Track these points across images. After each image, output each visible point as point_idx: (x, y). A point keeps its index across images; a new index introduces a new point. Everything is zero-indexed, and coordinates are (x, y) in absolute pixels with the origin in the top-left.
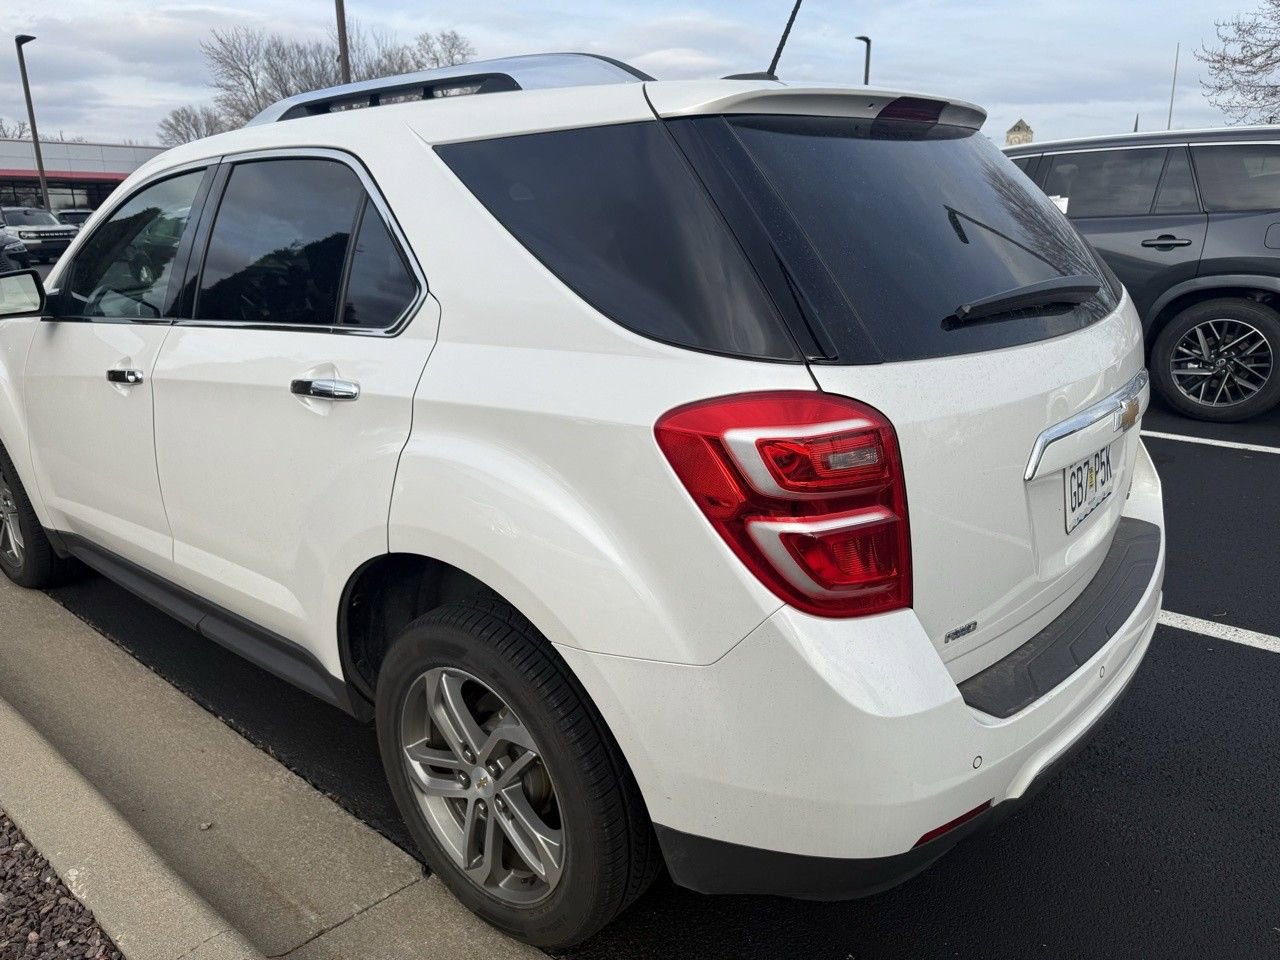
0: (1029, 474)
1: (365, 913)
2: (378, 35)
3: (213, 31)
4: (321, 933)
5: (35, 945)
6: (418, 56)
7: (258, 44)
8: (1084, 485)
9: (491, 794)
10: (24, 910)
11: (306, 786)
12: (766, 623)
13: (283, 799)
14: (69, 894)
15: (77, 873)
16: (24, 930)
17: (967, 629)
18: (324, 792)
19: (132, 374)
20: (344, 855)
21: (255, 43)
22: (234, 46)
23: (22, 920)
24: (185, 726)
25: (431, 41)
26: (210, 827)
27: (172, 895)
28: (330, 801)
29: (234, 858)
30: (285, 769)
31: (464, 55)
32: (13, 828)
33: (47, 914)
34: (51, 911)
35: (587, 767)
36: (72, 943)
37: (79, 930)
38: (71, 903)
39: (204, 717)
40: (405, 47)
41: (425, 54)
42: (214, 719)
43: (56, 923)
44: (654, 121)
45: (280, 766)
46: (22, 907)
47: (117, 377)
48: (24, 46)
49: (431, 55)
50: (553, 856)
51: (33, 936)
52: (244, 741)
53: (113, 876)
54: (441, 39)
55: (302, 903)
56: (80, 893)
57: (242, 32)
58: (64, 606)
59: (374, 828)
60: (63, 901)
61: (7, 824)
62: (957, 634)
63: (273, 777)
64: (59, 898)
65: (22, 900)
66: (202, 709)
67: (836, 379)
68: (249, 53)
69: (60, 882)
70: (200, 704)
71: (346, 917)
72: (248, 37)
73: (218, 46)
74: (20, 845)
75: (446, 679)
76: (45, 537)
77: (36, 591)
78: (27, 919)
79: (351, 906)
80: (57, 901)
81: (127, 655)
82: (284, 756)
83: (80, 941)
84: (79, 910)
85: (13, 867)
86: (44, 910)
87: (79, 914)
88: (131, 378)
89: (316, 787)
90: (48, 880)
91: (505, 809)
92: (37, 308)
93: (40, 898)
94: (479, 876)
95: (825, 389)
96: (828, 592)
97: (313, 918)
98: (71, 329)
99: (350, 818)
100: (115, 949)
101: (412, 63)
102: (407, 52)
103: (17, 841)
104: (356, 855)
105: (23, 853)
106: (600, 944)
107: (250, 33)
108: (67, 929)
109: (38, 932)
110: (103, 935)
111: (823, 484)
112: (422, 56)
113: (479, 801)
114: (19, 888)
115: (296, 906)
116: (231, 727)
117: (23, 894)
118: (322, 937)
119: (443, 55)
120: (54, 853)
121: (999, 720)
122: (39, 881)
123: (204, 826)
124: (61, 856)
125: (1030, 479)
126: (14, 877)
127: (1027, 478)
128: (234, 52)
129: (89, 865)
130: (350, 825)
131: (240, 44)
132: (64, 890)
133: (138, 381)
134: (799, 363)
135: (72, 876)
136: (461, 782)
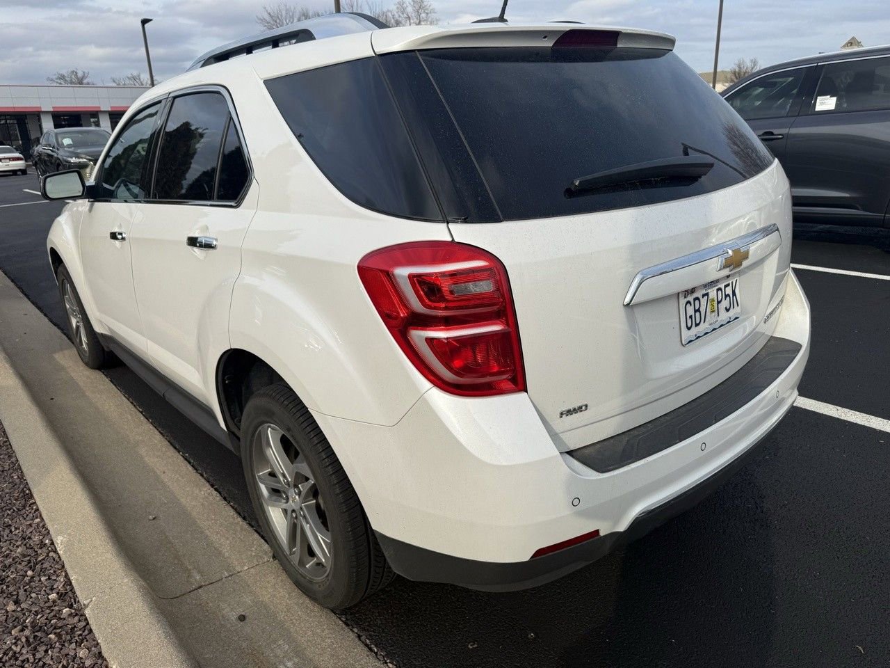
0: (627, 300)
1: (230, 578)
2: (370, 3)
3: (265, 8)
4: (200, 587)
5: (29, 578)
6: (397, 16)
7: (293, 15)
8: (703, 309)
9: (299, 507)
10: (28, 558)
11: (218, 497)
12: (422, 399)
13: (202, 505)
14: (55, 551)
15: (62, 538)
16: (26, 568)
17: (579, 409)
18: (229, 503)
19: (121, 234)
20: (228, 542)
21: (291, 14)
22: (278, 17)
23: (26, 563)
24: (158, 457)
25: (405, 5)
26: (154, 519)
27: (109, 556)
28: (231, 509)
29: (163, 538)
30: (209, 487)
31: (427, 14)
32: (37, 510)
33: (40, 561)
34: (44, 559)
35: (338, 491)
36: (49, 579)
37: (55, 572)
38: (54, 556)
39: (171, 452)
40: (388, 11)
41: (402, 15)
42: (177, 454)
43: (44, 567)
44: (373, 57)
45: (208, 484)
46: (29, 556)
47: (114, 236)
48: (146, 25)
49: (405, 15)
50: (327, 548)
51: (30, 573)
52: (190, 468)
53: (80, 541)
54: (412, 3)
55: (195, 568)
56: (60, 550)
57: (282, 7)
58: (111, 381)
59: (252, 527)
60: (51, 554)
61: (35, 507)
62: (569, 412)
63: (200, 491)
64: (50, 552)
65: (30, 551)
66: (172, 447)
67: (465, 233)
68: (288, 21)
69: (52, 543)
70: (171, 444)
71: (218, 579)
72: (287, 10)
73: (268, 18)
74: (38, 520)
75: (270, 432)
76: (97, 338)
77: (97, 371)
78: (29, 563)
79: (223, 573)
80: (48, 554)
81: (138, 412)
82: (211, 479)
83: (53, 578)
84: (58, 560)
85: (31, 532)
86: (40, 559)
87: (57, 562)
88: (120, 237)
89: (225, 499)
90: (47, 541)
91: (305, 517)
92: (80, 194)
93: (40, 551)
94: (295, 559)
95: (457, 240)
96: (461, 379)
97: (198, 578)
98: (101, 206)
99: (239, 519)
100: (71, 584)
101: (393, 21)
102: (390, 14)
103: (37, 518)
104: (236, 542)
105: (38, 524)
106: (370, 611)
107: (288, 7)
108: (49, 570)
109: (33, 571)
110: (67, 576)
111: (450, 305)
112: (400, 16)
113: (293, 511)
114: (30, 545)
115: (190, 570)
116: (186, 459)
117: (32, 548)
118: (200, 590)
119: (413, 15)
120: (53, 525)
121: (598, 473)
122: (42, 542)
123: (151, 517)
124: (56, 528)
125: (628, 304)
126: (30, 538)
127: (625, 303)
128: (278, 21)
129: (69, 535)
130: (238, 523)
131: (282, 16)
132: (53, 548)
133: (123, 239)
134: (443, 221)
135: (59, 541)
136: (284, 499)
